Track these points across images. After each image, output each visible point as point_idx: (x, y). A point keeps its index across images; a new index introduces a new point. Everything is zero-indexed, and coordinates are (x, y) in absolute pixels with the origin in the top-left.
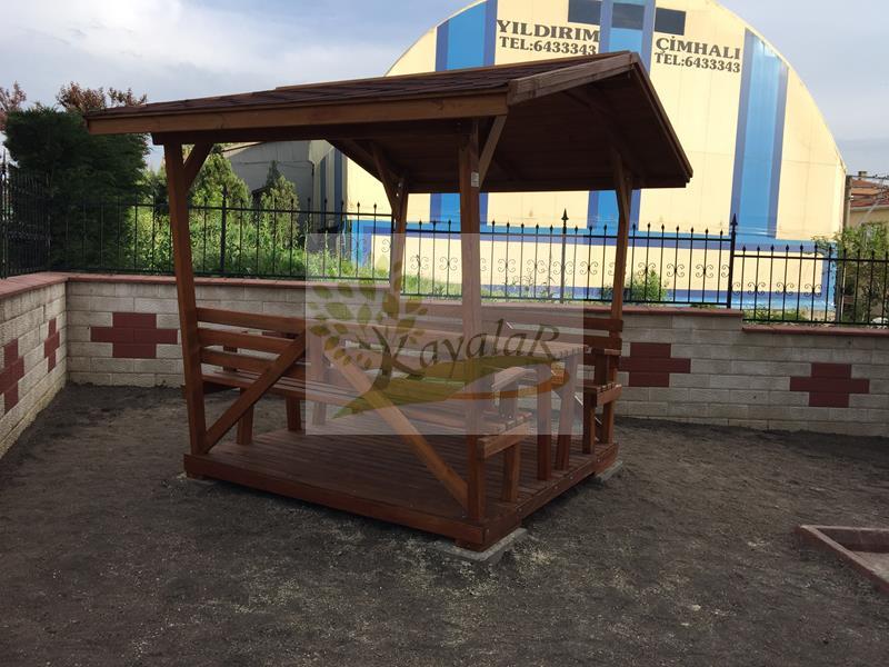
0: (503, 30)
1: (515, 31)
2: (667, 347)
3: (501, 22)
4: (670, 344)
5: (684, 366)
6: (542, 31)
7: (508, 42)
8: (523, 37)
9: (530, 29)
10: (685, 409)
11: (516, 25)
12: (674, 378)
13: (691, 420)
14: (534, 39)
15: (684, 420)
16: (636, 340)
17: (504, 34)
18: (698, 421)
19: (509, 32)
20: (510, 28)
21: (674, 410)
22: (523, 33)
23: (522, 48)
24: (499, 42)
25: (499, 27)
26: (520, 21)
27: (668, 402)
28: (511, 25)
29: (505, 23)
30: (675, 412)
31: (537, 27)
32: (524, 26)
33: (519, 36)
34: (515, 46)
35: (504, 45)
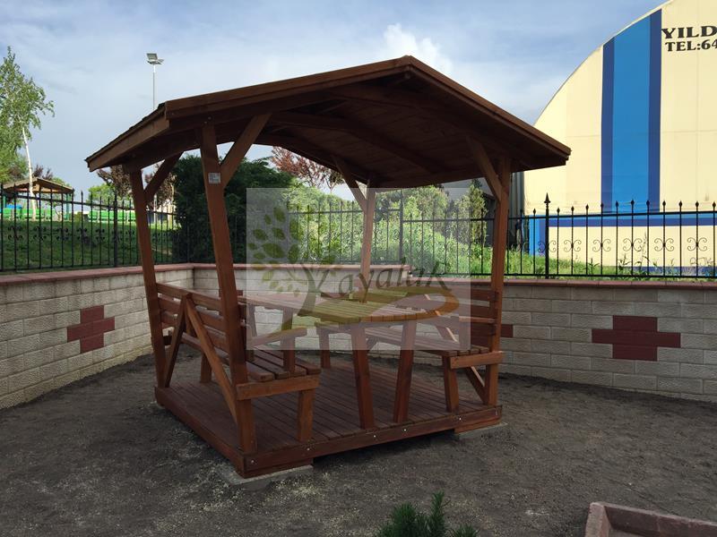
0: (669, 36)
1: (681, 35)
2: (653, 321)
3: (665, 31)
4: (656, 318)
5: (673, 340)
6: (709, 31)
7: (674, 47)
8: (689, 39)
9: (697, 31)
10: (676, 384)
11: (681, 30)
12: (662, 352)
13: (683, 396)
14: (701, 40)
15: (676, 396)
16: (618, 314)
17: (669, 40)
18: (691, 397)
19: (675, 38)
20: (675, 34)
21: (664, 385)
22: (690, 35)
23: (689, 48)
24: (664, 48)
25: (664, 35)
26: (685, 26)
27: (658, 376)
28: (677, 32)
29: (670, 31)
30: (665, 387)
31: (704, 29)
32: (690, 30)
33: (686, 39)
34: (682, 48)
35: (670, 49)
